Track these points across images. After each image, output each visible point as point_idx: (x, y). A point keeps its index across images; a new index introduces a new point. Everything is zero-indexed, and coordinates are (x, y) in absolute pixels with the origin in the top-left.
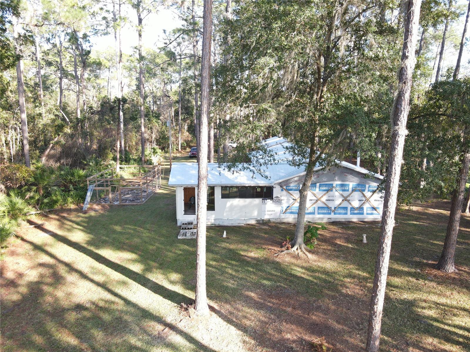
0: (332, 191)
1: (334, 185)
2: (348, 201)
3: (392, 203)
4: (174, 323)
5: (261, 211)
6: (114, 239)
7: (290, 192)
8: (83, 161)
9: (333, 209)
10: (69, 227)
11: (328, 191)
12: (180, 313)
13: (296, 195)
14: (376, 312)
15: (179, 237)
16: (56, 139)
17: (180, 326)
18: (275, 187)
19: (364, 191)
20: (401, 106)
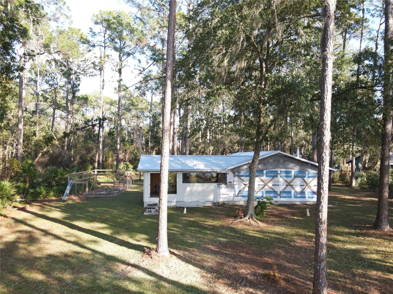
0: (277, 177)
1: (279, 172)
2: (292, 186)
3: (327, 116)
4: (136, 263)
5: (217, 195)
6: (87, 215)
7: (242, 178)
8: (66, 169)
9: (279, 193)
10: (48, 210)
11: (274, 177)
12: (143, 256)
13: (246, 180)
14: (321, 219)
15: (145, 214)
16: (45, 150)
17: (142, 265)
18: (228, 174)
19: (305, 177)
20: (328, 36)
